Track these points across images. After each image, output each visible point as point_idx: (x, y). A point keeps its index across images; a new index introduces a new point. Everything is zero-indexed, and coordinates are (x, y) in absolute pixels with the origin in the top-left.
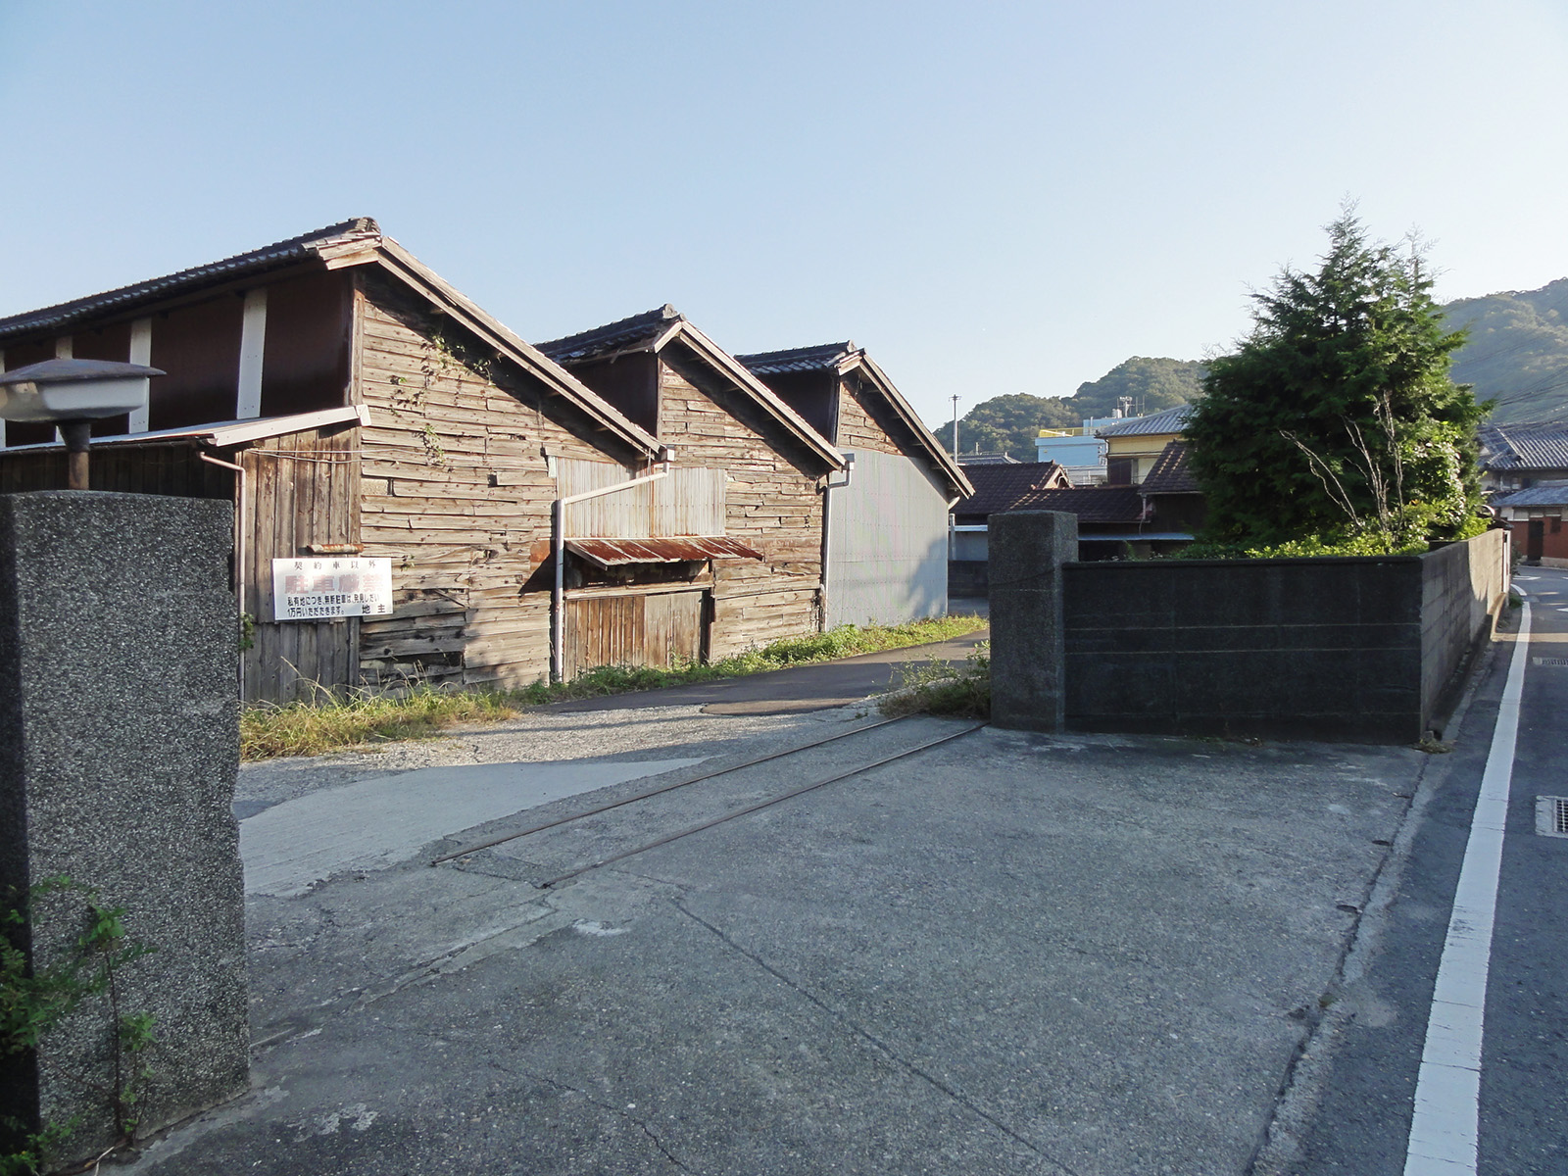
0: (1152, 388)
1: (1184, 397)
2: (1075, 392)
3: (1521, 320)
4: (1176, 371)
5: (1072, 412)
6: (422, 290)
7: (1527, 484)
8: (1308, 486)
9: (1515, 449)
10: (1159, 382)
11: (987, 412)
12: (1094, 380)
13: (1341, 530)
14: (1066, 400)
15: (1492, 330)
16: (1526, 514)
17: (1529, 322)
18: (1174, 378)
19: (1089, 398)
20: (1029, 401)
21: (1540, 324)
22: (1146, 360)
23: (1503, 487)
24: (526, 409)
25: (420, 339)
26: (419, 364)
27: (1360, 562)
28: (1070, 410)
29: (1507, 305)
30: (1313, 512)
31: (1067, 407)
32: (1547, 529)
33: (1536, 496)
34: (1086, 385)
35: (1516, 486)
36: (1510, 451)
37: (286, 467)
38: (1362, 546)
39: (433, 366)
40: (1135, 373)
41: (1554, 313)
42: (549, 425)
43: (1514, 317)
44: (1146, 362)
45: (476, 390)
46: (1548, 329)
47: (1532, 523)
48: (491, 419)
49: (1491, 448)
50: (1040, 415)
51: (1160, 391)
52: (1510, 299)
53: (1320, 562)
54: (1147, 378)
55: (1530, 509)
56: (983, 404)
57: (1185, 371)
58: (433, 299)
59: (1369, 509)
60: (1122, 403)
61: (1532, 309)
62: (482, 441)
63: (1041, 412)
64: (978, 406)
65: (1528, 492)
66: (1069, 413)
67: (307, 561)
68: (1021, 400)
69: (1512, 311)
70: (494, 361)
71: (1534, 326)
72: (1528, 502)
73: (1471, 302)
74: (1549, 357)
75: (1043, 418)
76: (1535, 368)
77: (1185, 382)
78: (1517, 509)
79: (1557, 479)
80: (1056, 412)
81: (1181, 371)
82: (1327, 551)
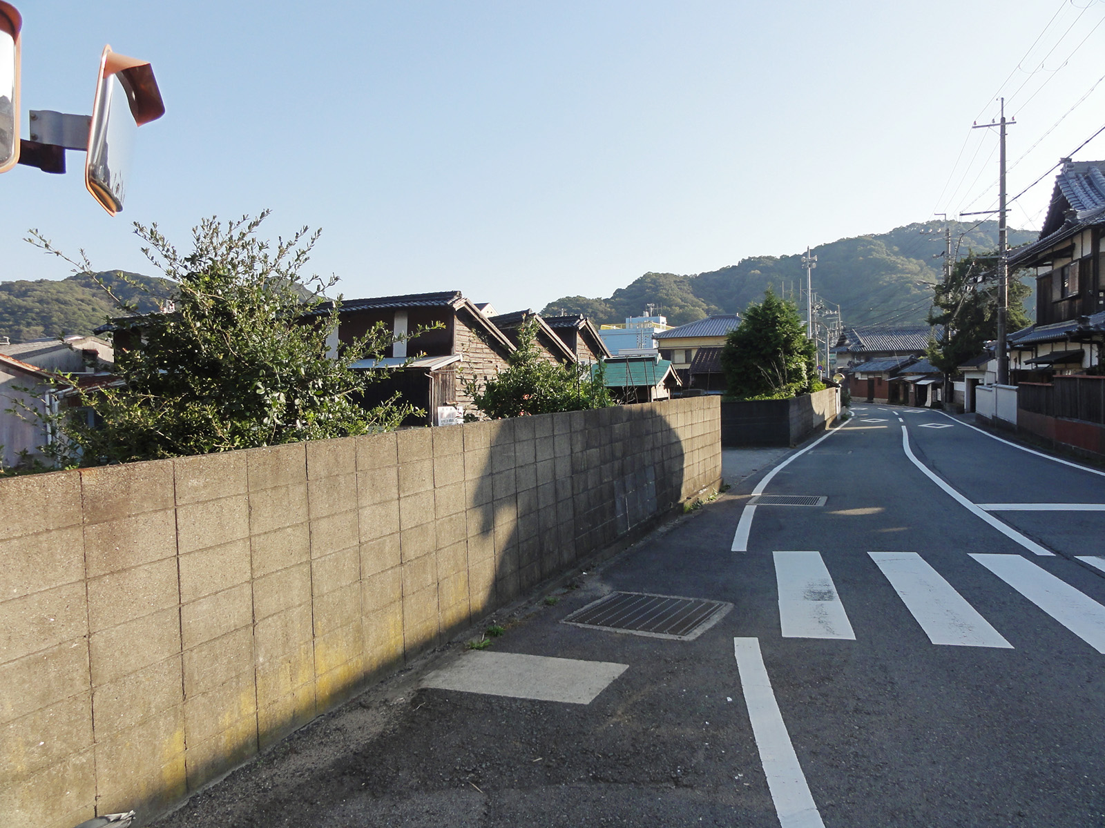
0: (661, 293)
1: (681, 299)
2: (612, 295)
3: (878, 252)
4: (675, 282)
5: (611, 308)
6: (473, 314)
7: (868, 360)
8: (760, 377)
9: (862, 341)
10: (665, 289)
11: (556, 308)
12: (624, 287)
13: (772, 391)
14: (606, 301)
15: (861, 258)
16: (866, 376)
17: (882, 254)
18: (674, 286)
19: (622, 299)
20: (583, 301)
21: (888, 255)
22: (656, 274)
23: (856, 361)
24: (492, 351)
25: (468, 330)
26: (468, 338)
27: (776, 401)
28: (609, 307)
29: (870, 243)
30: (763, 385)
31: (608, 305)
32: (876, 383)
33: (871, 367)
34: (619, 290)
35: (863, 361)
36: (859, 343)
37: (440, 376)
38: (776, 397)
39: (472, 338)
40: (650, 283)
41: (896, 249)
42: (498, 357)
43: (874, 250)
44: (656, 276)
45: (479, 346)
46: (893, 258)
47: (869, 380)
48: (484, 356)
49: (850, 341)
50: (590, 310)
51: (667, 295)
52: (871, 239)
53: (765, 401)
54: (657, 286)
55: (868, 373)
56: (553, 303)
57: (681, 282)
58: (476, 316)
59: (778, 385)
60: (648, 307)
61: (884, 245)
62: (481, 364)
63: (591, 308)
64: (549, 304)
65: (868, 364)
66: (609, 309)
67: (445, 408)
68: (578, 300)
69: (872, 246)
70: (488, 335)
71: (884, 256)
72: (867, 369)
73: (849, 240)
74: (893, 276)
75: (592, 312)
76: (886, 282)
77: (681, 289)
78: (862, 373)
79: (883, 357)
80: (601, 309)
81: (679, 282)
82: (767, 398)
